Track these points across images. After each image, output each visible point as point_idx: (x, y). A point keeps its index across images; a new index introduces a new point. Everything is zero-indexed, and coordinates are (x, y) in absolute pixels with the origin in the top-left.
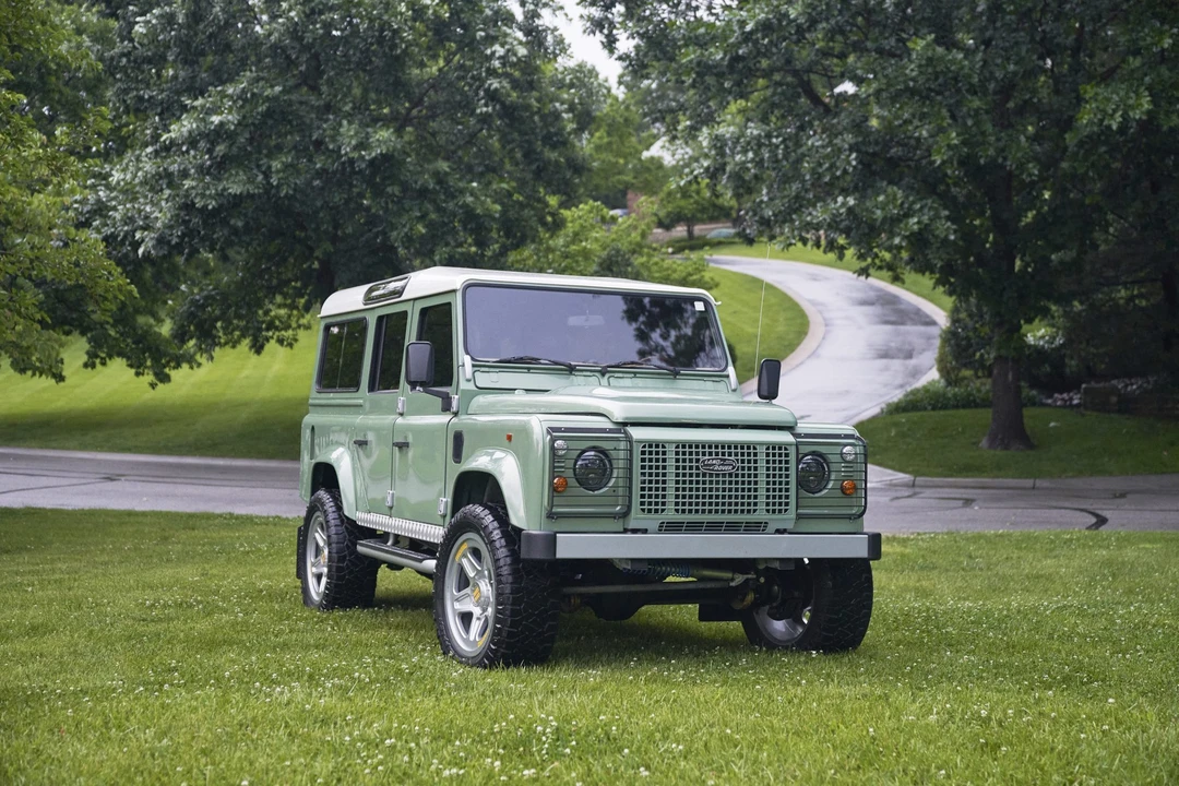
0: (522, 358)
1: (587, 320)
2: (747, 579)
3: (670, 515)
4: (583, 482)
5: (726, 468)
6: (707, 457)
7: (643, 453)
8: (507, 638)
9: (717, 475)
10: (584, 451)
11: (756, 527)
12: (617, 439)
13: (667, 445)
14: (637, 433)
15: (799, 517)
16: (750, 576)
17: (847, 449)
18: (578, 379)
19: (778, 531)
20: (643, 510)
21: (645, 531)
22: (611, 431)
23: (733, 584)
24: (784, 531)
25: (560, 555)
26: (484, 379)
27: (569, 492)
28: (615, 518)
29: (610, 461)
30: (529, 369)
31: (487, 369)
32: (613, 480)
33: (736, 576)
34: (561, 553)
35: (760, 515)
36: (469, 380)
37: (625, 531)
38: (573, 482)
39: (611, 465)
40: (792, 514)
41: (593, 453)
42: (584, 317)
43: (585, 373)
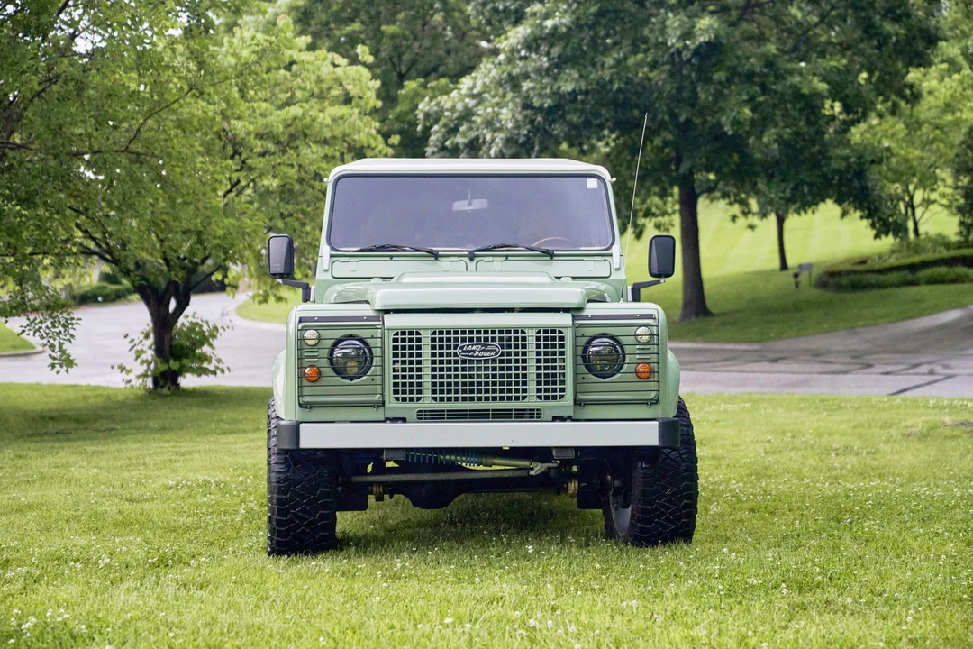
0: (383, 246)
1: (470, 204)
2: (549, 468)
3: (427, 403)
4: (340, 371)
5: (488, 354)
6: (467, 343)
7: (395, 340)
9: (479, 362)
10: (339, 341)
11: (532, 415)
12: (374, 327)
13: (421, 332)
14: (393, 321)
15: (577, 403)
16: (550, 465)
17: (640, 331)
19: (555, 419)
20: (397, 399)
21: (404, 420)
22: (369, 319)
23: (532, 473)
24: (562, 419)
25: (303, 444)
26: (342, 269)
27: (324, 381)
28: (373, 406)
29: (370, 349)
30: (391, 257)
31: (347, 259)
32: (373, 368)
33: (533, 464)
34: (305, 443)
35: (532, 402)
36: (326, 271)
37: (386, 420)
38: (328, 371)
39: (371, 353)
40: (569, 400)
41: (358, 343)
42: (467, 201)
43: (451, 259)
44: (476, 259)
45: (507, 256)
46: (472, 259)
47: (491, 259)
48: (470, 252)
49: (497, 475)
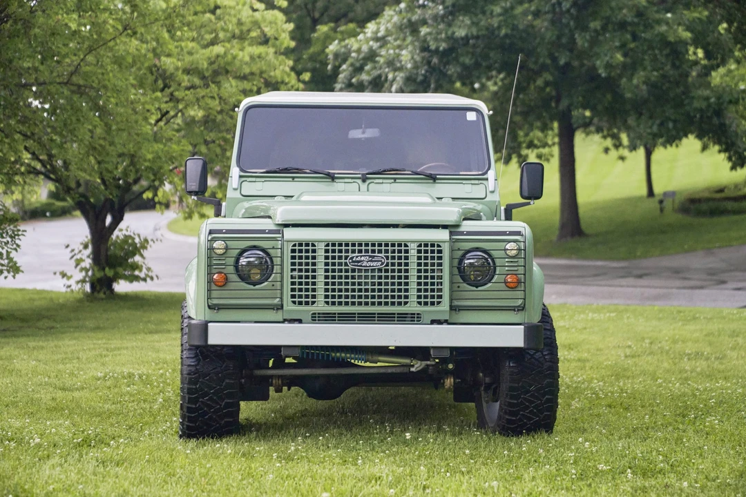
0: (286, 169)
1: (364, 133)
2: (427, 365)
3: (321, 306)
4: (244, 278)
5: (375, 264)
6: (356, 254)
7: (293, 251)
8: (187, 412)
9: (366, 271)
10: (244, 251)
11: (414, 318)
12: (275, 239)
13: (316, 244)
14: (290, 234)
15: (452, 308)
16: (429, 363)
17: (509, 246)
18: (339, 185)
19: (433, 322)
20: (294, 302)
21: (300, 321)
22: (271, 232)
23: (413, 369)
24: (439, 322)
25: (211, 341)
26: (249, 188)
27: (231, 286)
28: (273, 309)
29: (271, 259)
30: (293, 178)
31: (254, 179)
32: (273, 275)
33: (414, 362)
35: (413, 307)
36: (235, 189)
37: (284, 321)
38: (234, 277)
39: (272, 262)
40: (445, 305)
41: (261, 253)
42: (361, 131)
43: (346, 180)
44: (368, 181)
45: (395, 179)
46: (364, 181)
47: (381, 181)
48: (363, 174)
49: (382, 371)
